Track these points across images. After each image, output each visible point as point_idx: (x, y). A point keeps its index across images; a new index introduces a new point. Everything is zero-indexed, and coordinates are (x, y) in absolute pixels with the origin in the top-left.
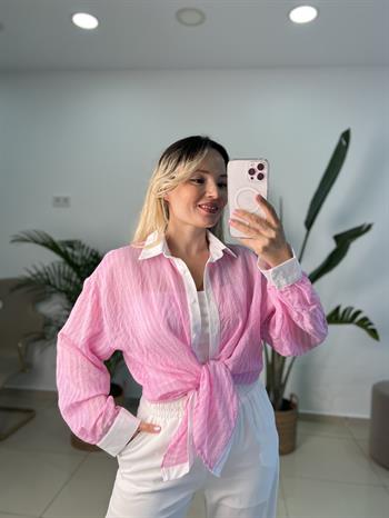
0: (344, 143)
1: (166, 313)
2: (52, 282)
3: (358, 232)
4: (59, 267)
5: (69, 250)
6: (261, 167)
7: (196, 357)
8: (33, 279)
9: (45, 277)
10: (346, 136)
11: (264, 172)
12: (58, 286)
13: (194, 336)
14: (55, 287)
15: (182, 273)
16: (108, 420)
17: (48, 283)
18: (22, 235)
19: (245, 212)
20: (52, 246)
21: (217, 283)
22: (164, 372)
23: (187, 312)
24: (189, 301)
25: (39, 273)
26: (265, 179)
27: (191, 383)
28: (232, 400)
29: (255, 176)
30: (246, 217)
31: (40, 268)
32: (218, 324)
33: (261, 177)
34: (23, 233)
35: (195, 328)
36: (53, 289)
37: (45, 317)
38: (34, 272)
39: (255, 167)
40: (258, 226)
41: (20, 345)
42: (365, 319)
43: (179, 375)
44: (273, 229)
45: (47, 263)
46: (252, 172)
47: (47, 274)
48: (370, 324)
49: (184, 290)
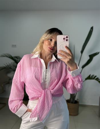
0: (91, 30)
1: (35, 73)
2: (11, 68)
3: (96, 54)
4: (13, 64)
5: (16, 59)
6: (67, 37)
7: (42, 87)
8: (6, 67)
9: (9, 66)
10: (92, 28)
11: (68, 39)
12: (13, 69)
13: (42, 81)
14: (12, 69)
15: (42, 63)
16: (18, 107)
17: (10, 68)
18: (3, 55)
19: (62, 51)
20: (12, 58)
21: (52, 68)
22: (33, 91)
23: (42, 74)
24: (43, 71)
25: (8, 65)
26: (68, 41)
27: (40, 95)
28: (51, 101)
29: (65, 40)
30: (62, 52)
31: (8, 64)
32: (50, 79)
33: (67, 40)
34: (4, 54)
35: (43, 79)
36: (12, 70)
37: (9, 77)
38: (7, 65)
39: (65, 37)
40: (66, 55)
41: (2, 85)
42: (98, 78)
43: (37, 92)
44: (71, 56)
45: (10, 63)
46: (64, 39)
47: (10, 66)
48: (99, 79)
49: (42, 68)
